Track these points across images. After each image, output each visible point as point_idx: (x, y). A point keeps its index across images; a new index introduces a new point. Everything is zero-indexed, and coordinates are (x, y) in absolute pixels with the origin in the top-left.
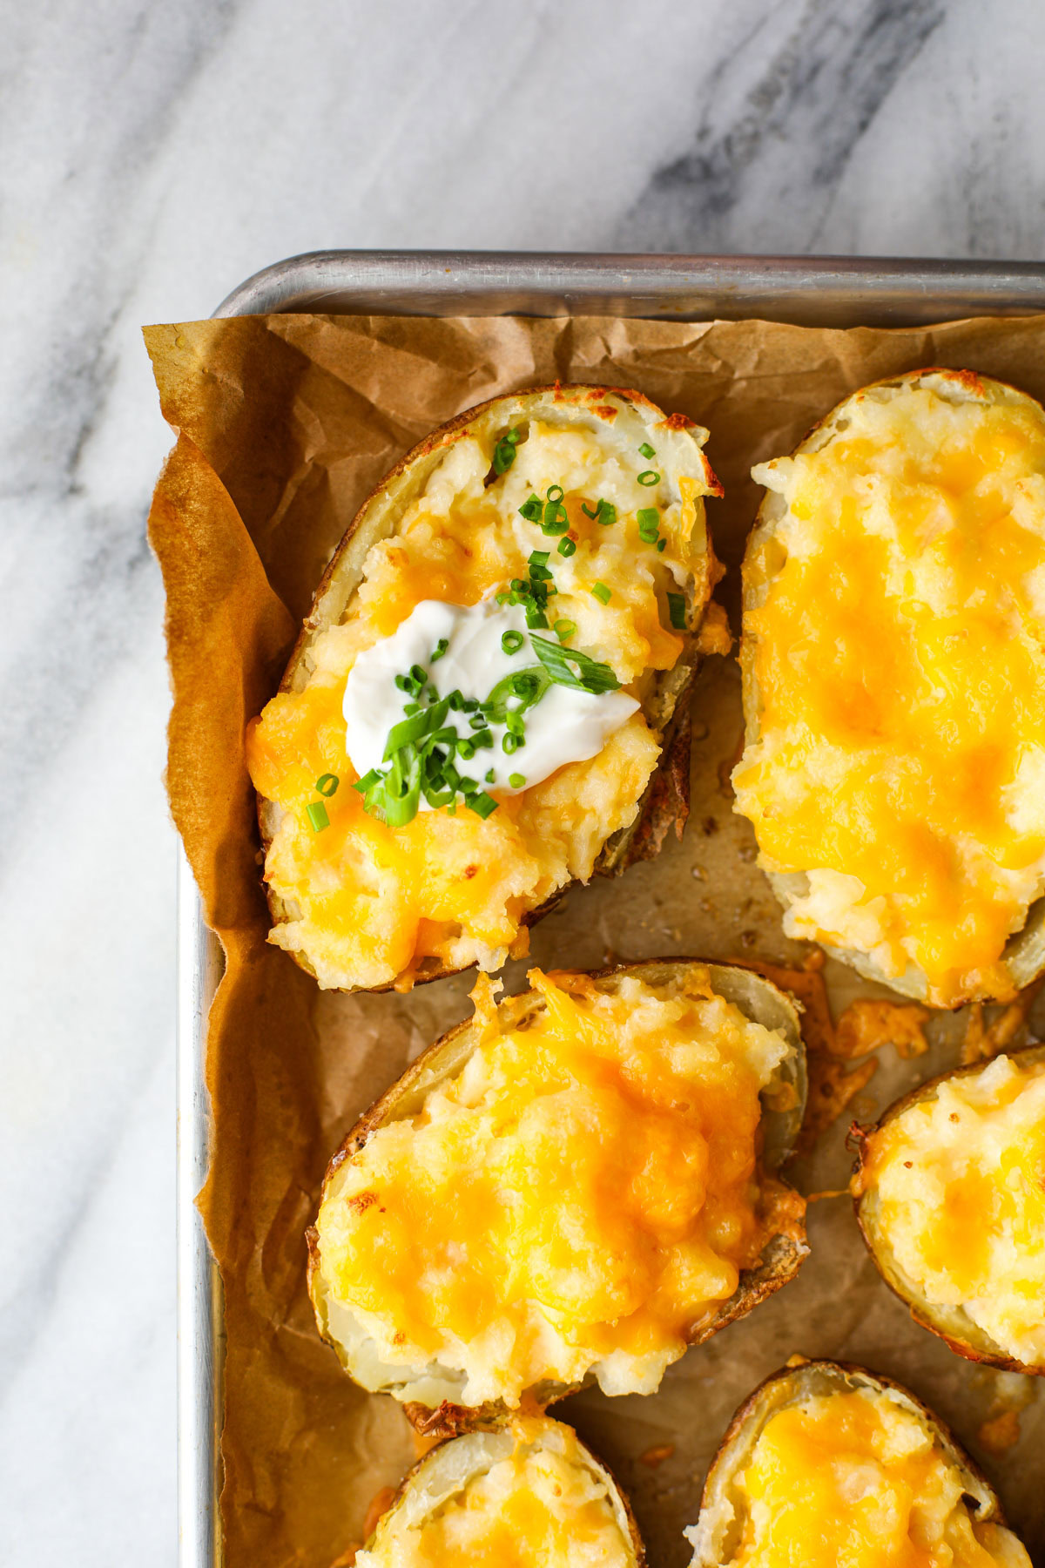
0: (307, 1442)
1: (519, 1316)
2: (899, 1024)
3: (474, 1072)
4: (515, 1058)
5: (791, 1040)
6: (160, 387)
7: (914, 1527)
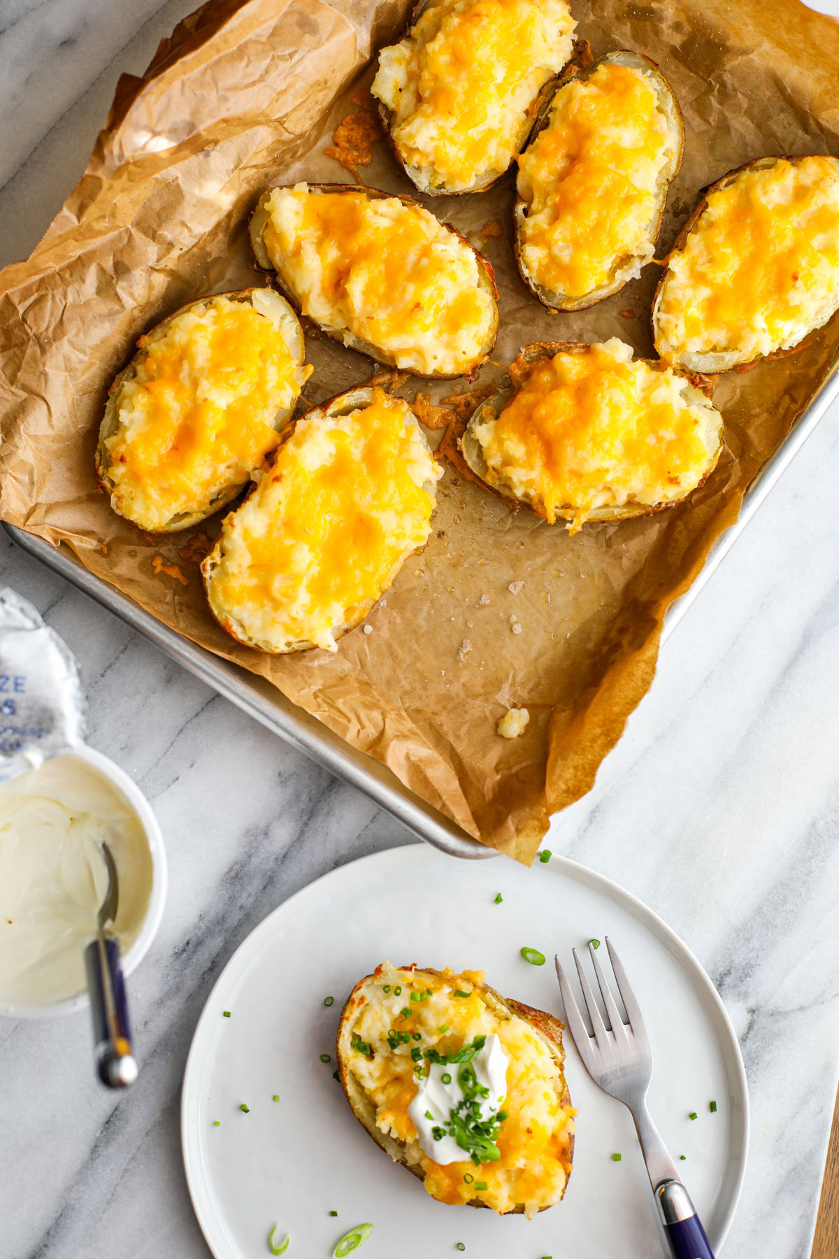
0: (756, 411)
1: (645, 399)
2: (423, 409)
3: (599, 501)
4: (580, 495)
5: (471, 431)
6: (541, 840)
7: (555, 218)
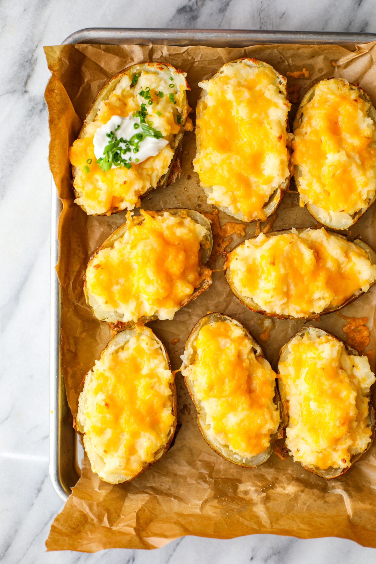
0: (84, 335)
1: (137, 298)
2: (238, 228)
3: (126, 236)
4: (137, 232)
5: (208, 229)
6: (48, 61)
7: (239, 356)
